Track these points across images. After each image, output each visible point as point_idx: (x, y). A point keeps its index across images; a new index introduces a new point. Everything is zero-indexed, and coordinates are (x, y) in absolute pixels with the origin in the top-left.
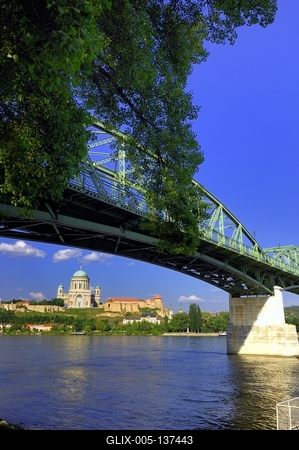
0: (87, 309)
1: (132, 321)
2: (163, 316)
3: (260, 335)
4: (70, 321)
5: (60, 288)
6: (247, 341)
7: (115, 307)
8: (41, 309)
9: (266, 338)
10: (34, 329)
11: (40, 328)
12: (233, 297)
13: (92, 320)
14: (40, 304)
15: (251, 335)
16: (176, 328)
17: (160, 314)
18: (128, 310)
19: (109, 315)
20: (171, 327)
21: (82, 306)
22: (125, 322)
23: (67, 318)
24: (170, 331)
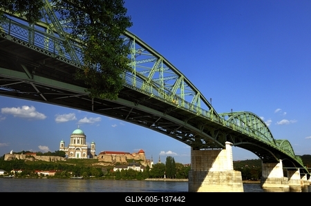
0: (84, 159)
1: (120, 169)
2: (145, 165)
3: (214, 179)
4: (71, 168)
5: (62, 143)
6: (203, 183)
7: (107, 158)
8: (46, 159)
9: (218, 181)
10: (41, 174)
11: (46, 173)
12: (194, 149)
13: (89, 168)
14: (46, 154)
15: (207, 178)
16: (155, 175)
17: (144, 164)
18: (118, 160)
19: (102, 164)
20: (151, 174)
21: (80, 157)
22: (115, 170)
23: (68, 166)
24: (151, 177)
